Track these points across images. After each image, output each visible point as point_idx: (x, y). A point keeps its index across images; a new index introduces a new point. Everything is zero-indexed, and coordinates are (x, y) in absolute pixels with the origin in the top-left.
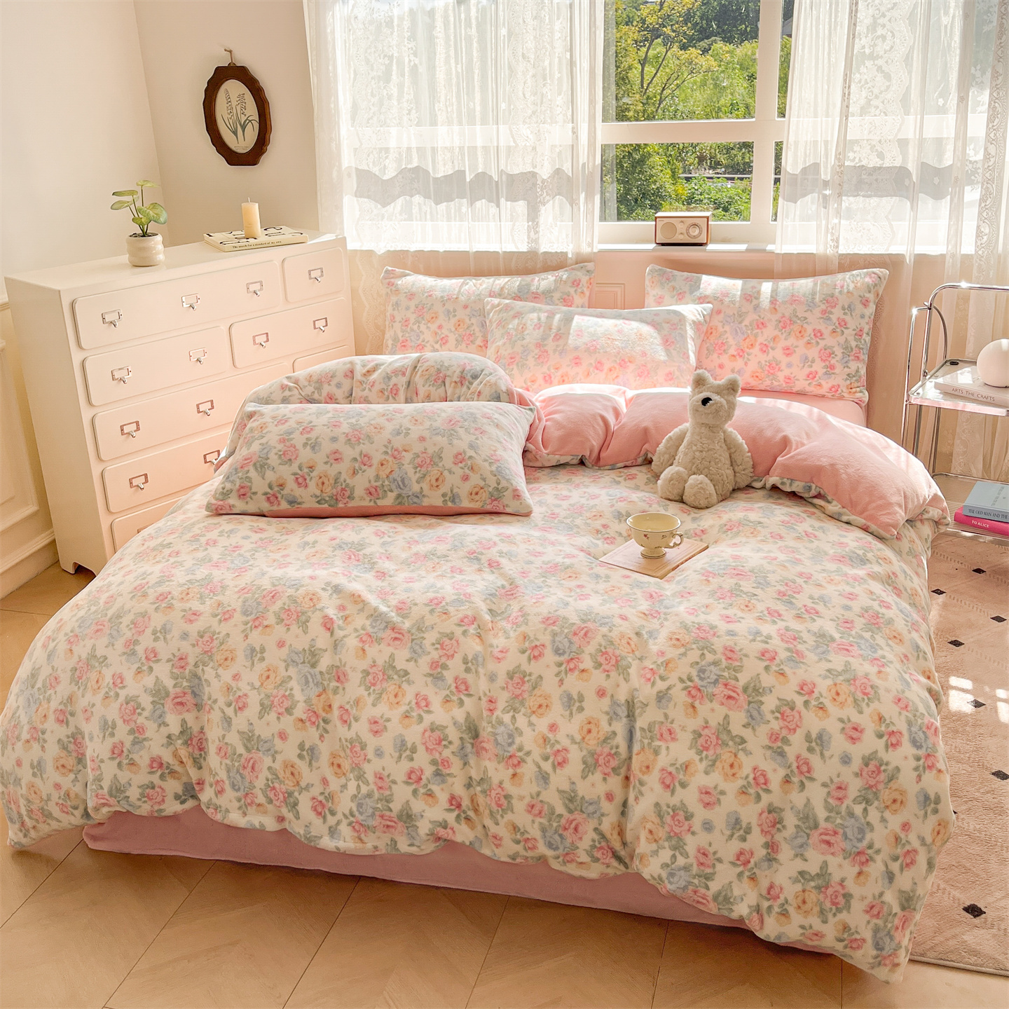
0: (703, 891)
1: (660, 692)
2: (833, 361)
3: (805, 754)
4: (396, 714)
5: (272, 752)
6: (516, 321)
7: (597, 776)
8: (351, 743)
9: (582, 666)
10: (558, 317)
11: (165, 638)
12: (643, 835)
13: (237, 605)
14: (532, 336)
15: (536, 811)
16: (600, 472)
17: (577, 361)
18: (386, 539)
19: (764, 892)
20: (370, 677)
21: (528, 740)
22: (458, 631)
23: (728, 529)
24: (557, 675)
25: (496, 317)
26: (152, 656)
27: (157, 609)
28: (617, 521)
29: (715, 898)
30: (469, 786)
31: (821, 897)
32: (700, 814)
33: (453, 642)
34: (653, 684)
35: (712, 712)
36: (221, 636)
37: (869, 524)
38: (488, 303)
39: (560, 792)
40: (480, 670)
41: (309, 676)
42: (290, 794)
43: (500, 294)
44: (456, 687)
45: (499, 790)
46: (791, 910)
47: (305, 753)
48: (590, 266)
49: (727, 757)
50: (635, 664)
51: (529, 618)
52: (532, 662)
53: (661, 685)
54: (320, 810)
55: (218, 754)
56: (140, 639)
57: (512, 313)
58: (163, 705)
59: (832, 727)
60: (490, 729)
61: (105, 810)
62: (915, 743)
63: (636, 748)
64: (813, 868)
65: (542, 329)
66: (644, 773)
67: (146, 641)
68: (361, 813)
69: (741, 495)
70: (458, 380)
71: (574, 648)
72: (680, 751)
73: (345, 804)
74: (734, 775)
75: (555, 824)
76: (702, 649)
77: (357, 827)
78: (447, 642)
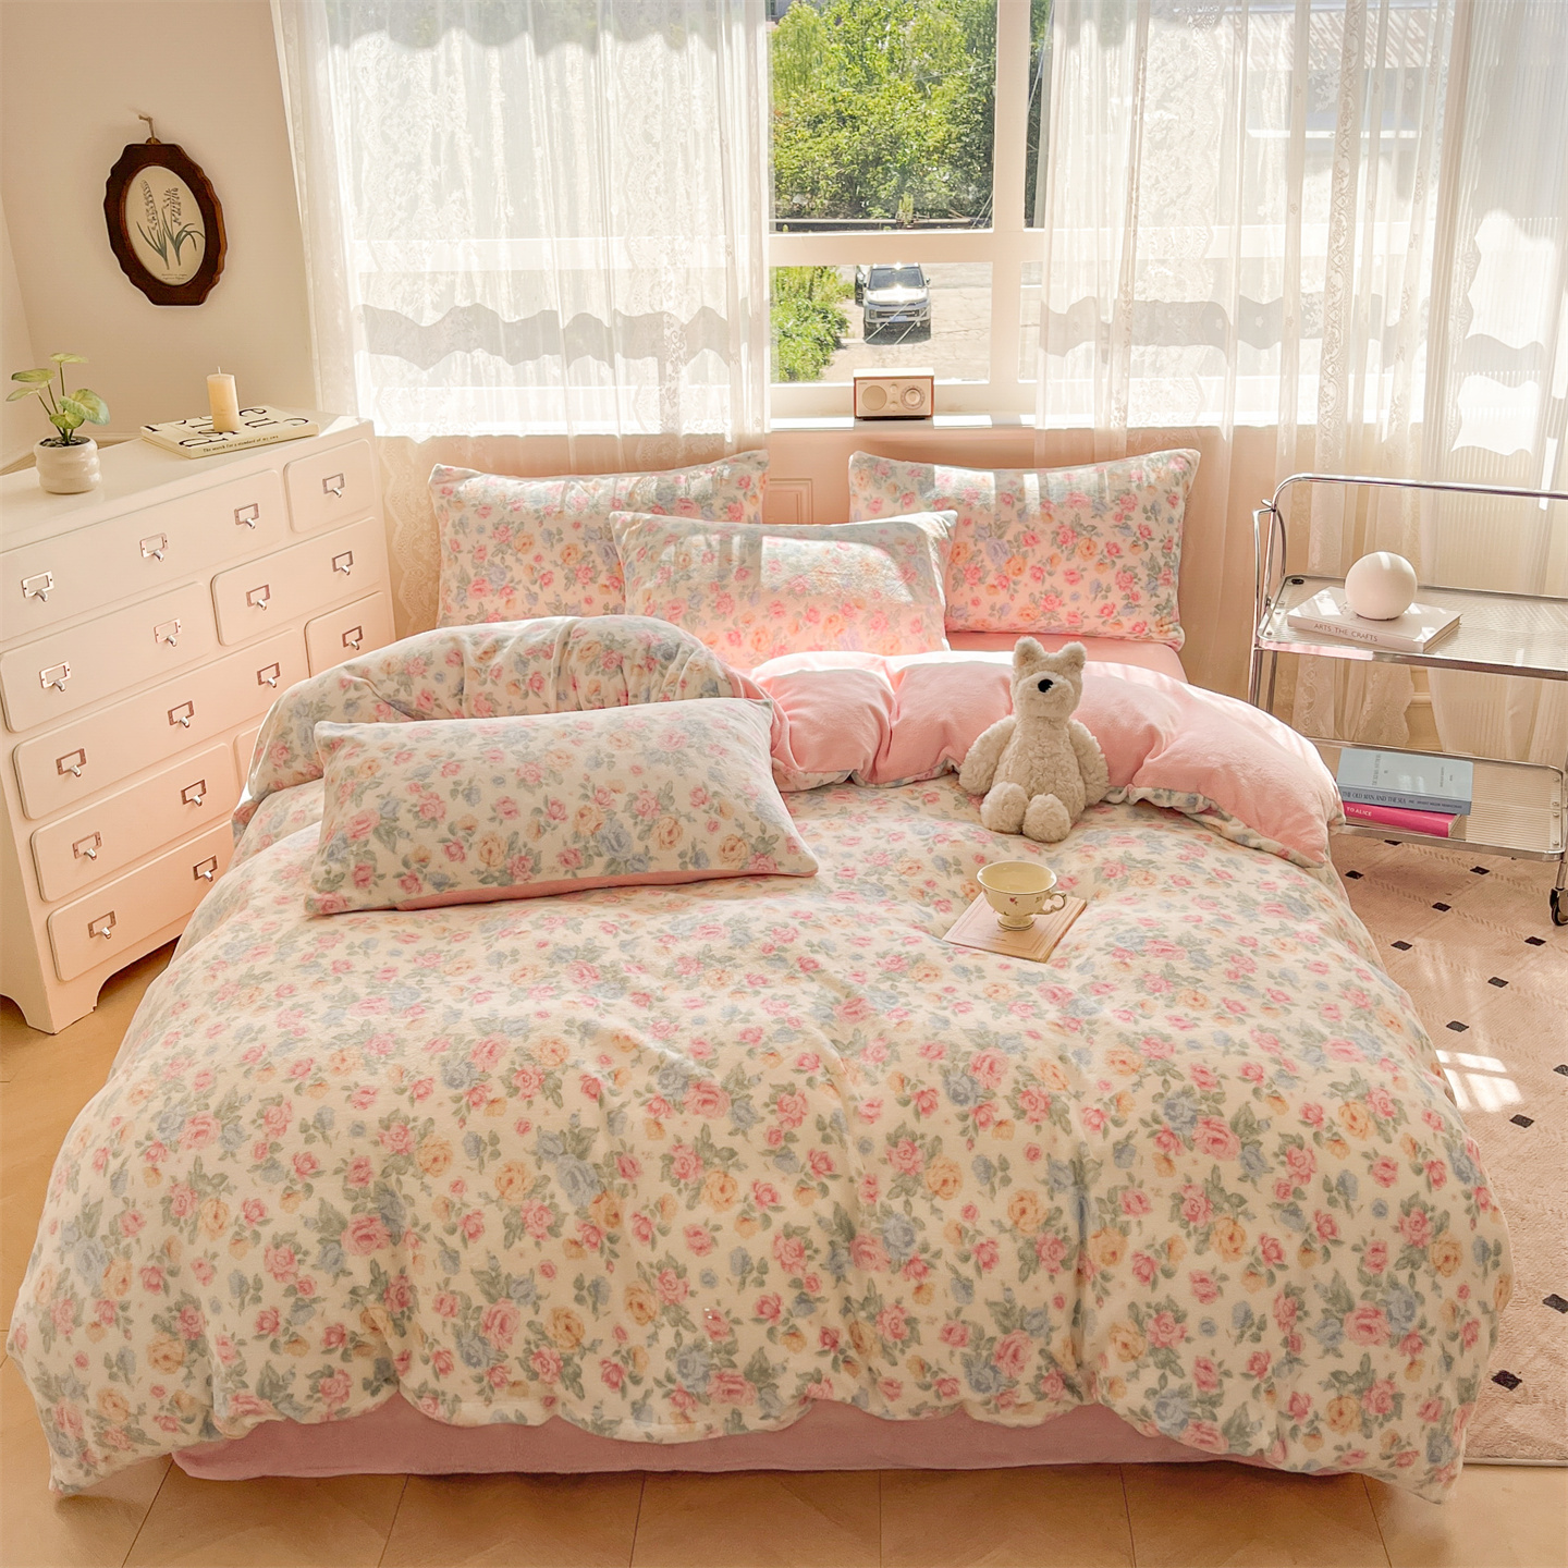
0: (1208, 1423)
1: (1118, 1143)
2: (1136, 588)
3: (1326, 1209)
4: (727, 1218)
5: (533, 1297)
6: (671, 549)
7: (1041, 1275)
8: (659, 1269)
9: (997, 1117)
10: (737, 540)
11: (325, 1137)
12: (1112, 1352)
13: (432, 1070)
14: (703, 573)
15: (955, 1337)
16: (881, 794)
17: (778, 609)
18: (623, 937)
19: (1285, 1408)
20: (677, 1165)
21: (934, 1233)
22: (800, 1081)
23: (1110, 873)
24: (964, 1132)
25: (633, 542)
26: (307, 1167)
27: (298, 1089)
28: (944, 874)
29: (1226, 1431)
30: (846, 1311)
31: (1364, 1404)
32: (1196, 1312)
33: (796, 1098)
34: (1106, 1133)
35: (1195, 1165)
36: (420, 1123)
37: (1288, 848)
38: (615, 519)
39: (991, 1304)
40: (847, 1137)
41: (577, 1174)
42: (568, 1361)
43: (629, 504)
44: (813, 1167)
45: (896, 1313)
46: (1322, 1426)
47: (585, 1293)
48: (762, 454)
49: (1223, 1226)
50: (1072, 1104)
51: (899, 1049)
52: (922, 1117)
53: (1117, 1134)
54: (615, 1379)
55: (438, 1310)
56: (280, 1140)
57: (661, 536)
58: (338, 1242)
59: (1358, 1168)
60: (874, 1225)
61: (250, 1422)
62: (1463, 1176)
63: (1092, 1229)
64: (1351, 1365)
65: (716, 561)
66: (1109, 1263)
67: (292, 1144)
68: (685, 1376)
69: (1095, 816)
70: (643, 663)
71: (981, 1091)
72: (1157, 1225)
73: (657, 1364)
74: (1236, 1250)
75: (985, 1353)
76: (1163, 1073)
77: (679, 1398)
78: (788, 1099)
